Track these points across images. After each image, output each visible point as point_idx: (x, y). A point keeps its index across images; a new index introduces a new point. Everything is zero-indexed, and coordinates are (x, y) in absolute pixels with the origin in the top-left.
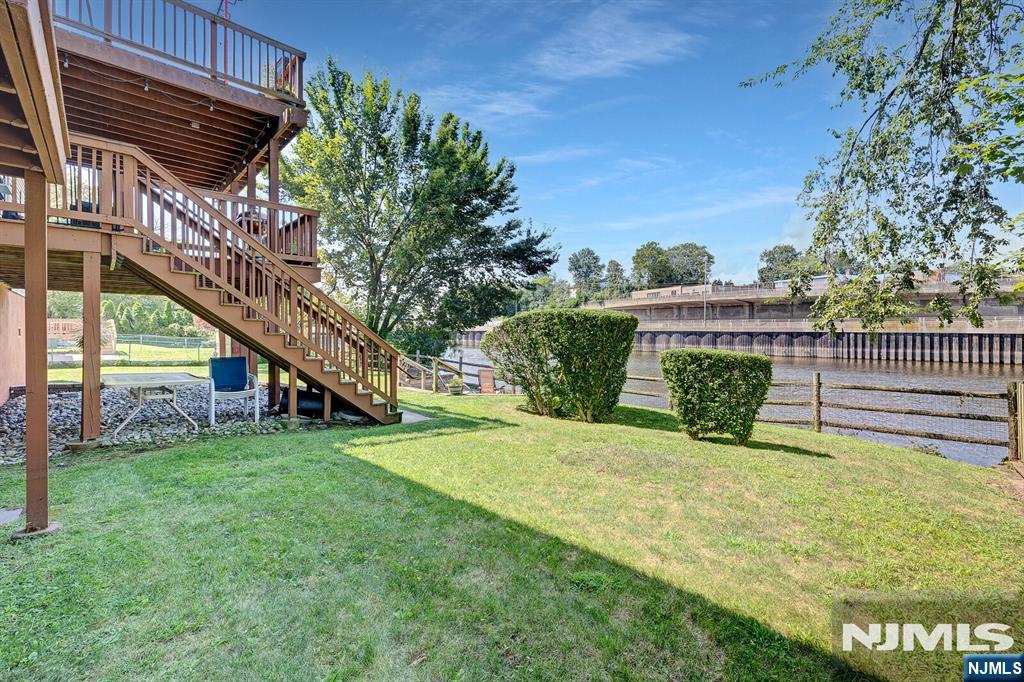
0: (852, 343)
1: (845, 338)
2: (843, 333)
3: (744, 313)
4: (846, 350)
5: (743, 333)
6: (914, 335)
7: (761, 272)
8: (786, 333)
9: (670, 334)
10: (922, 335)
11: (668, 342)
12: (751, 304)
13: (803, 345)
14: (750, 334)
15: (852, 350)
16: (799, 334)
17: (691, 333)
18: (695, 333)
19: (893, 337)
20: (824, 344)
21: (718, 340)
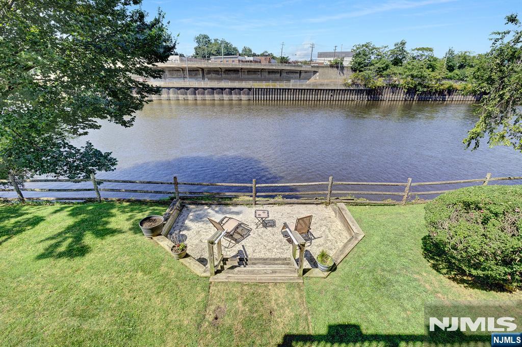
0: (255, 93)
1: (252, 90)
2: (251, 88)
3: (199, 74)
4: (252, 96)
5: (209, 88)
6: (275, 89)
7: (196, 49)
8: (229, 88)
9: (169, 88)
10: (277, 89)
11: (168, 93)
12: (203, 69)
13: (236, 94)
14: (213, 89)
15: (255, 96)
16: (234, 89)
17: (181, 88)
18: (184, 88)
19: (268, 90)
20: (244, 94)
21: (197, 92)
